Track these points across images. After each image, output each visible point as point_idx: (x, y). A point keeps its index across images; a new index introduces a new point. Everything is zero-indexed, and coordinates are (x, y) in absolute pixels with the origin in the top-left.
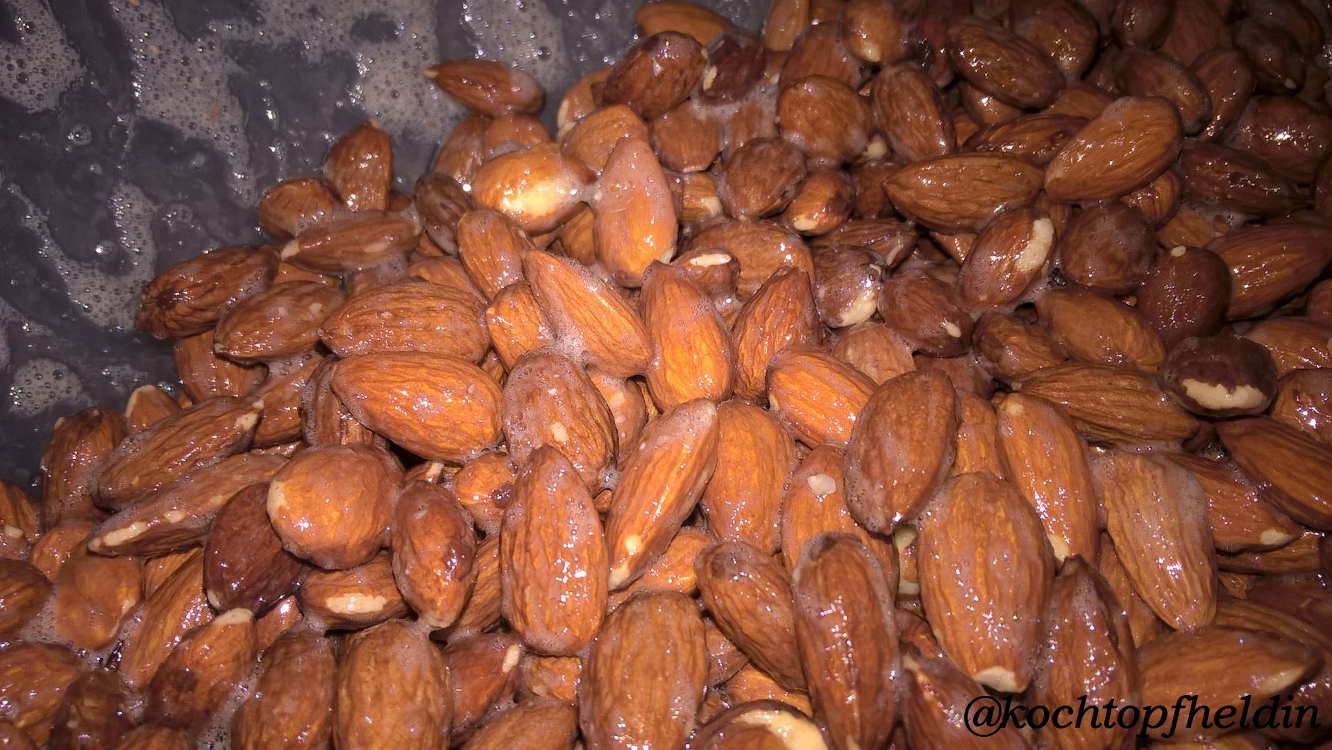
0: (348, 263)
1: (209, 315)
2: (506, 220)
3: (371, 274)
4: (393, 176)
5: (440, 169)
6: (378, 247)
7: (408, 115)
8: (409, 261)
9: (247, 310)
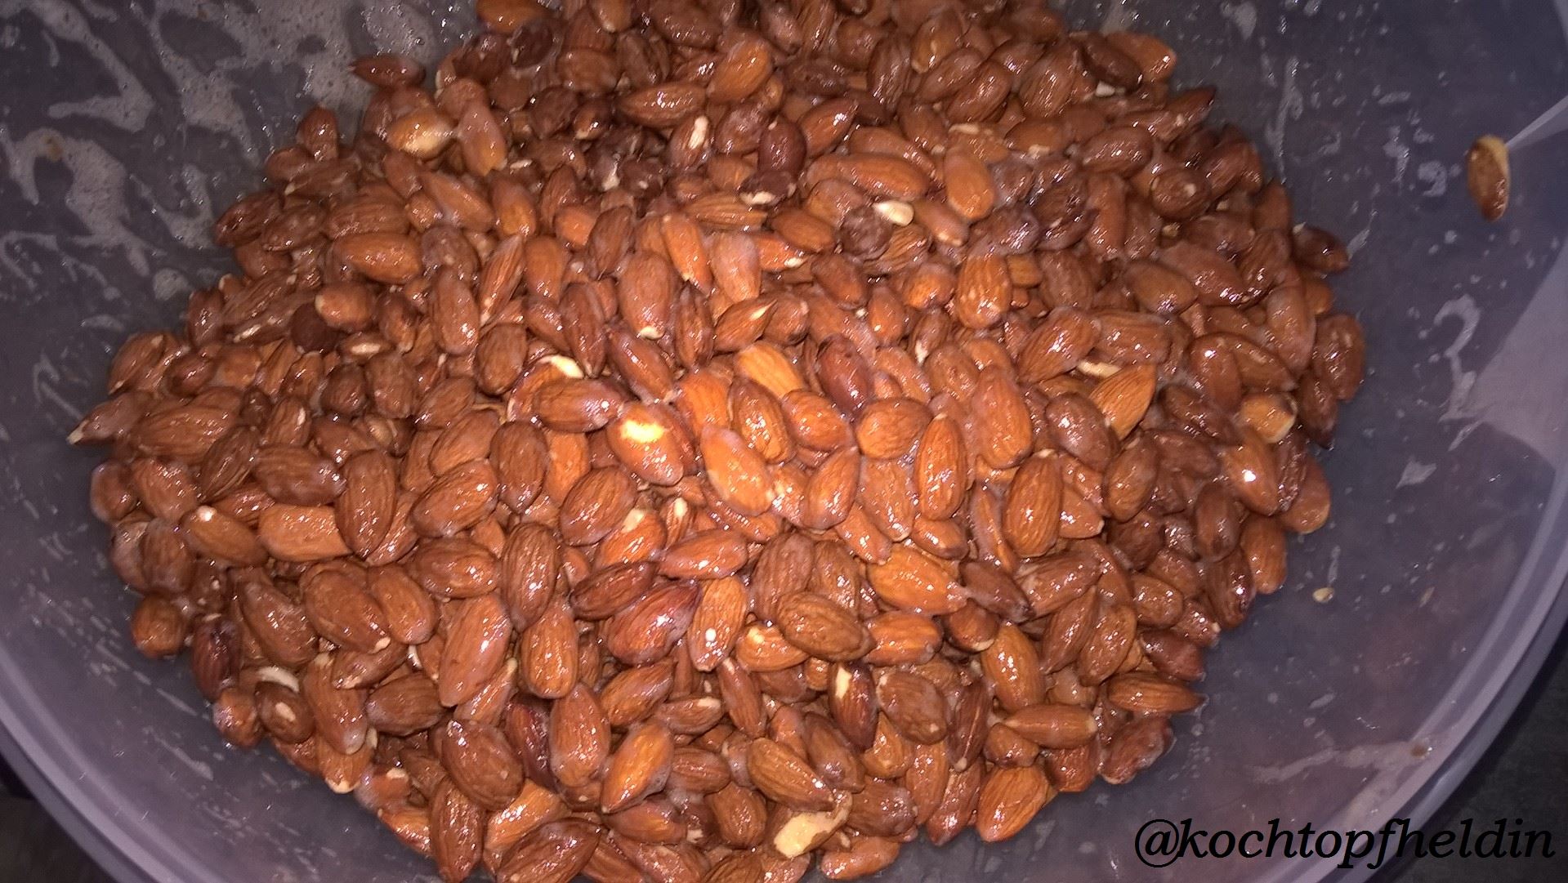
0: (324, 193)
1: (255, 231)
2: (410, 156)
3: (337, 197)
4: (339, 135)
5: (367, 128)
6: (339, 181)
7: (341, 95)
8: (358, 187)
9: (277, 225)
